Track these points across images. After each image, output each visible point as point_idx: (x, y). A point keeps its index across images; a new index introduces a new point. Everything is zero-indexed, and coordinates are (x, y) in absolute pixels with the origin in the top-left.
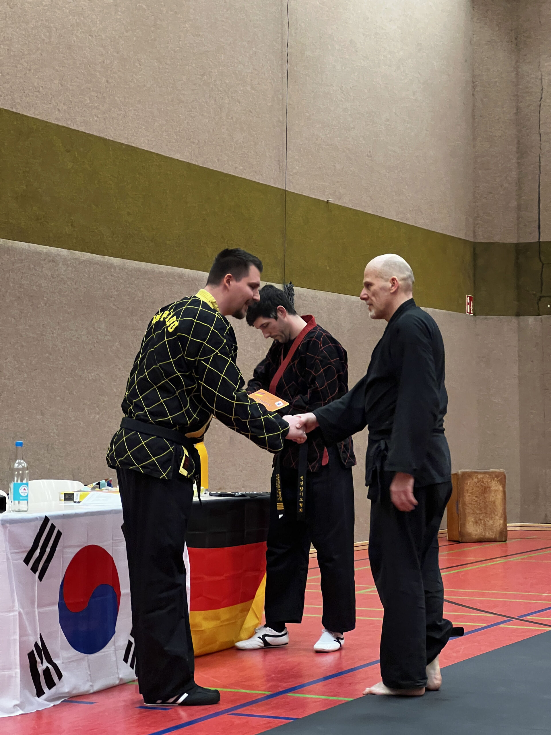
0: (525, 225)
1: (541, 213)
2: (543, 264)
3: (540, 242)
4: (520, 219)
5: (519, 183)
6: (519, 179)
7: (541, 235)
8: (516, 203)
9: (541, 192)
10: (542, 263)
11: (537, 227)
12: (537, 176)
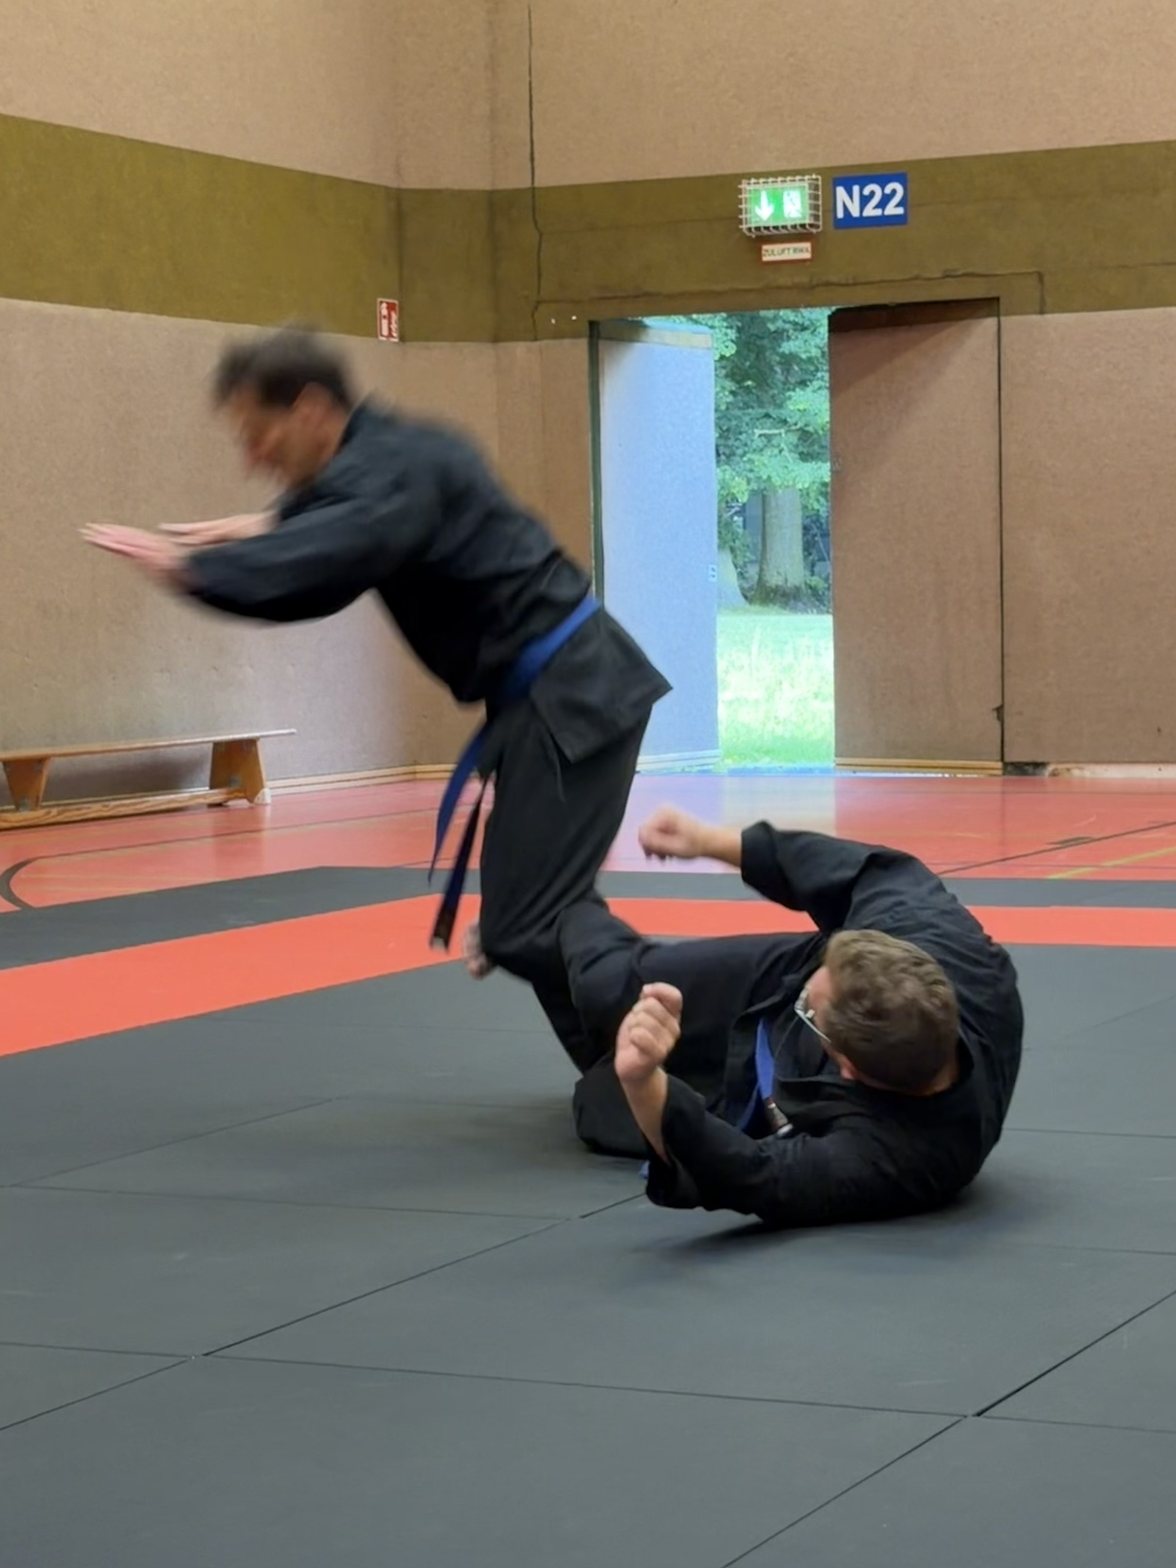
0: (506, 153)
1: (535, 128)
2: (541, 235)
3: (533, 189)
4: (496, 141)
5: (492, 63)
6: (491, 56)
7: (537, 172)
8: (487, 107)
9: (534, 85)
10: (539, 232)
11: (528, 156)
12: (527, 51)
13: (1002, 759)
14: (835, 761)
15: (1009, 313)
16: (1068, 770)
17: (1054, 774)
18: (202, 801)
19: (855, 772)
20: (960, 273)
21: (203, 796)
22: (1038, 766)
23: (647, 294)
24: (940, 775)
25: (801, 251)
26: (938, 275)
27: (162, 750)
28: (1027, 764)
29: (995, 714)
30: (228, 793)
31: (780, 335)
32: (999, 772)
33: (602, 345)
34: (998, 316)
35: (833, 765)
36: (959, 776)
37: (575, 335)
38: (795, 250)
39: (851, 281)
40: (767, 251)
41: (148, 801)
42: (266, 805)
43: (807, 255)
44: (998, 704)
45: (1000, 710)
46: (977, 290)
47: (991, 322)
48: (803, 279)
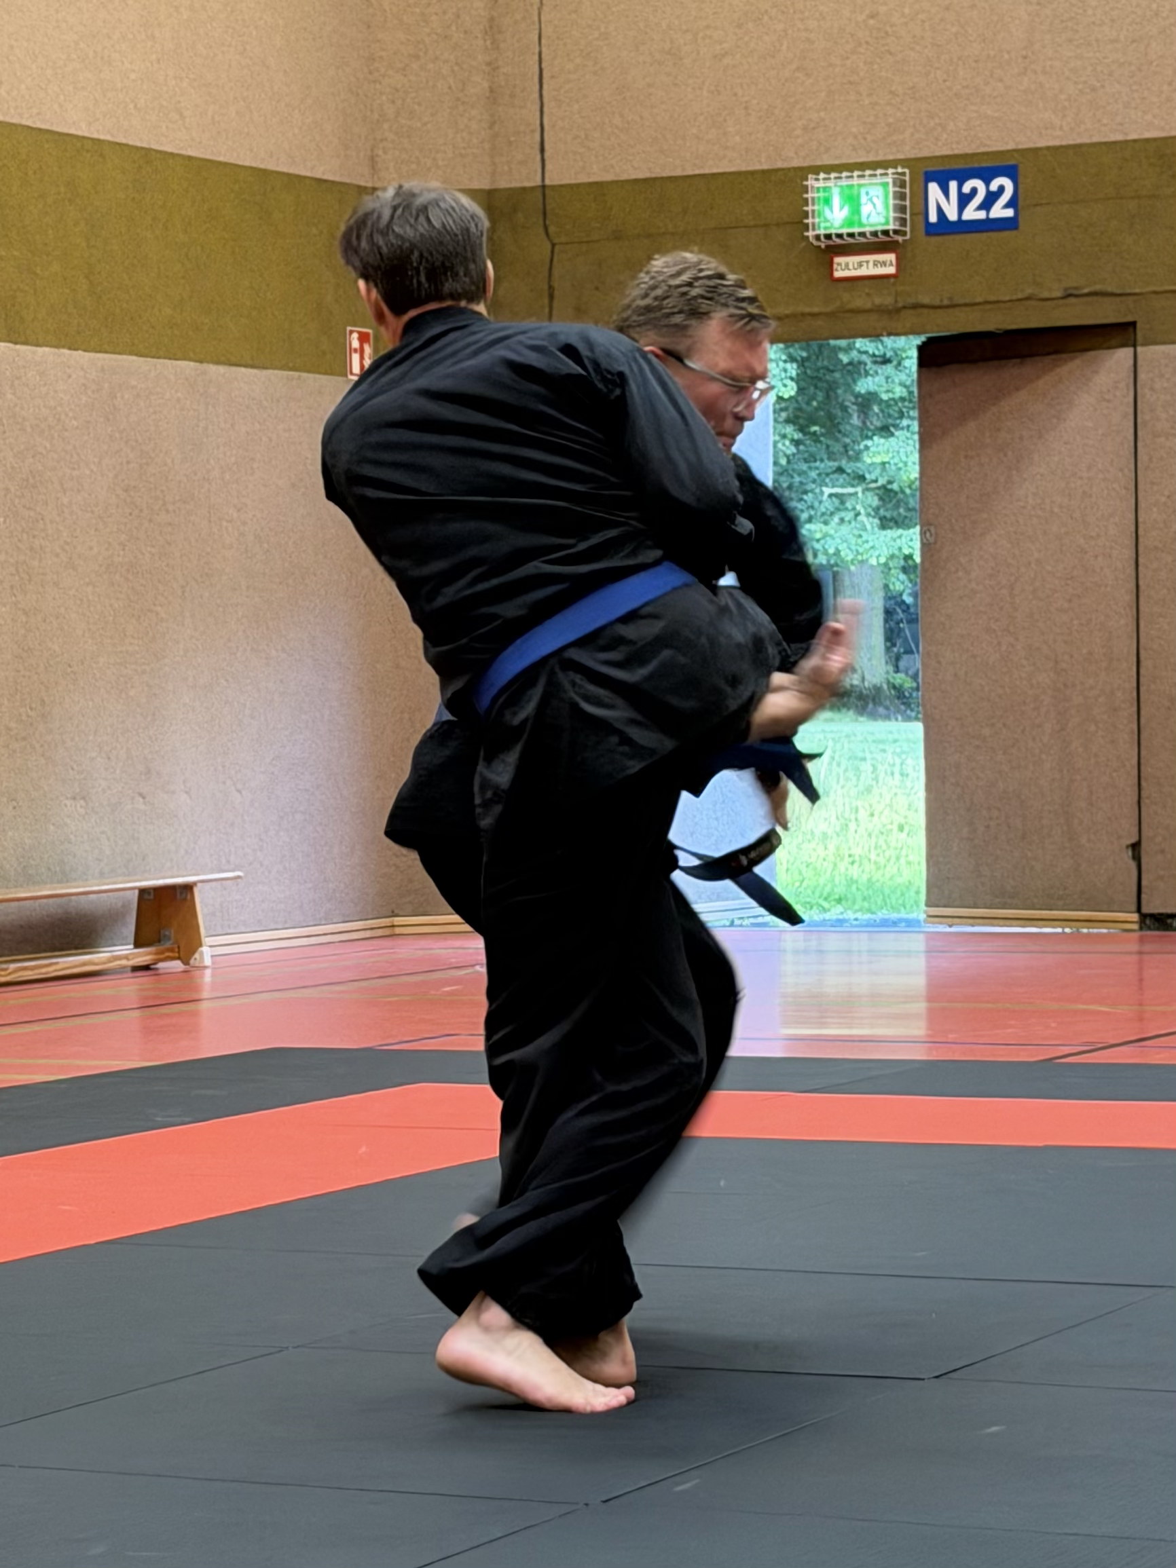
0: (510, 143)
1: (546, 109)
2: (553, 245)
3: (544, 187)
4: (496, 128)
5: (493, 28)
6: (492, 19)
7: (548, 167)
8: (486, 85)
9: (543, 56)
10: (551, 241)
11: (537, 146)
12: (536, 13)
13: (1139, 910)
14: (925, 912)
15: (1148, 343)
18: (124, 962)
19: (950, 926)
20: (1086, 291)
21: (126, 957)
24: (1059, 930)
25: (884, 264)
26: (1059, 294)
27: (73, 898)
29: (1130, 853)
30: (156, 953)
31: (855, 370)
32: (1136, 927)
34: (1135, 346)
35: (922, 916)
36: (1085, 931)
38: (875, 264)
39: (946, 302)
40: (839, 264)
41: (57, 963)
42: (206, 967)
43: (891, 270)
44: (1134, 840)
45: (1136, 847)
46: (1106, 313)
47: (1122, 356)
48: (885, 299)
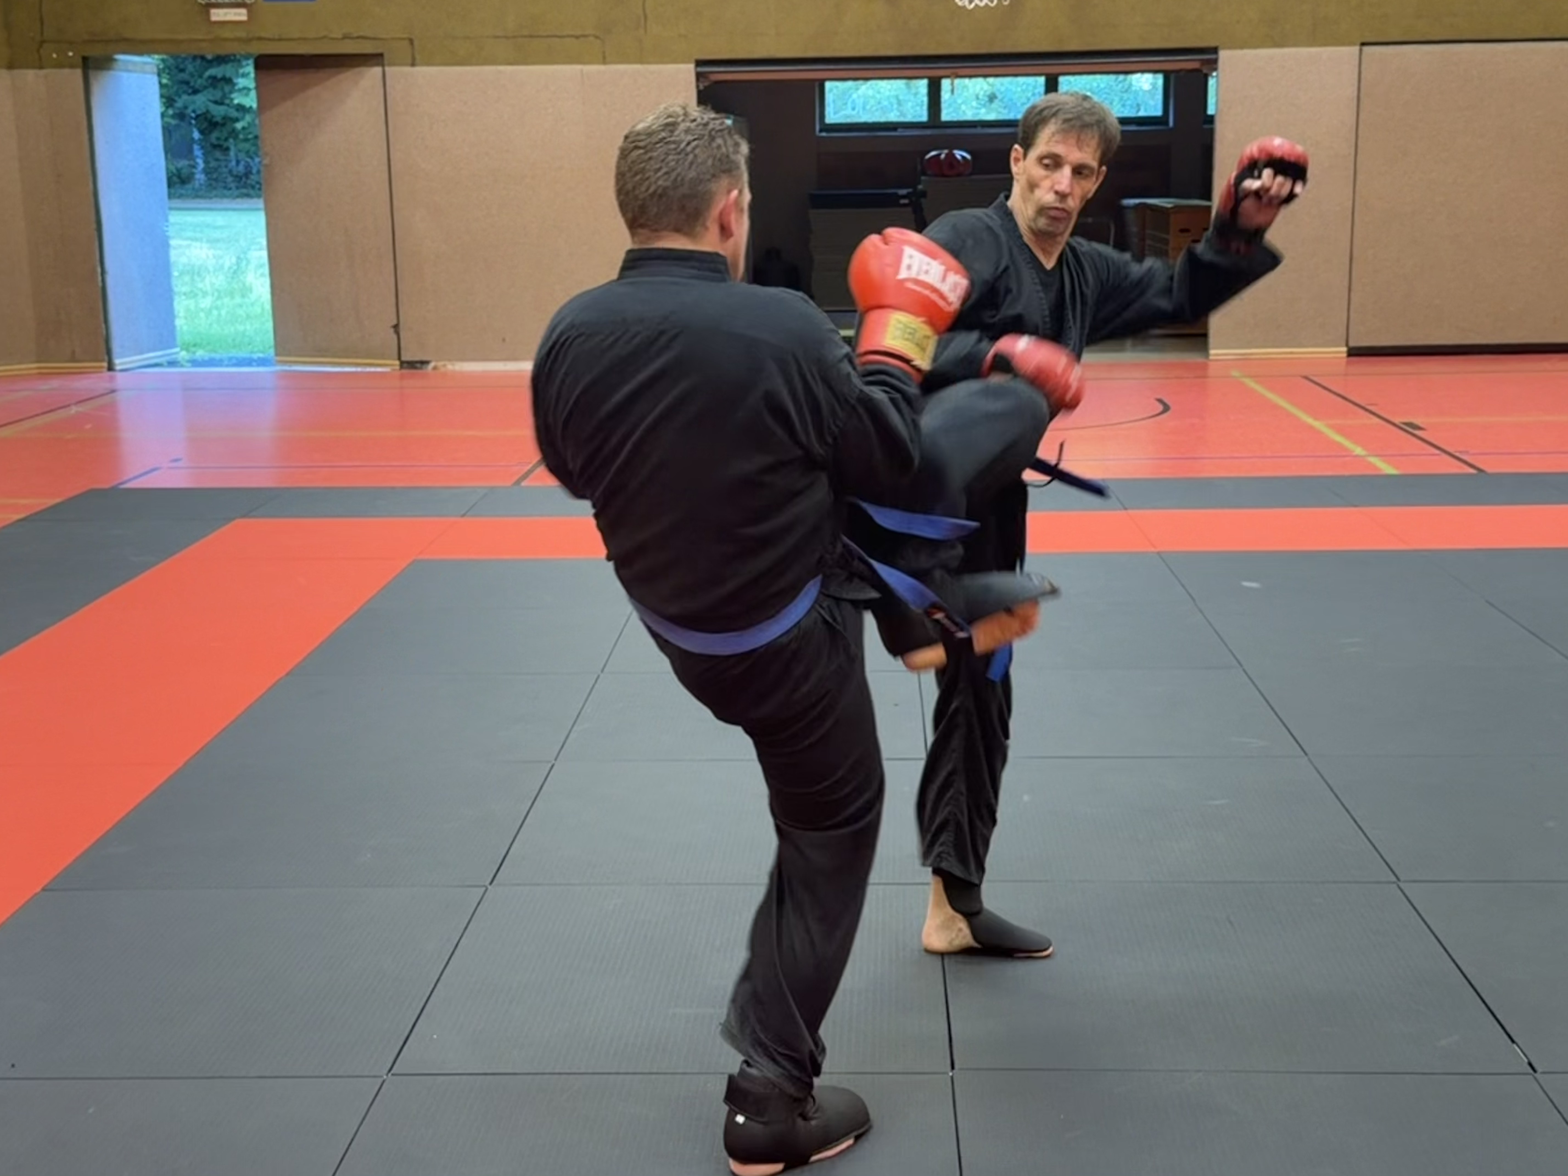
13: (399, 358)
14: (275, 359)
15: (390, 65)
16: (444, 366)
17: (435, 368)
19: (290, 366)
20: (355, 35)
22: (424, 363)
23: (126, 40)
24: (354, 369)
25: (239, 14)
26: (340, 36)
28: (417, 362)
29: (392, 330)
32: (398, 368)
33: (92, 73)
34: (383, 65)
37: (72, 66)
38: (235, 14)
39: (277, 37)
40: (214, 13)
43: (244, 18)
44: (395, 322)
45: (396, 327)
46: (368, 48)
47: (377, 70)
48: (242, 34)
